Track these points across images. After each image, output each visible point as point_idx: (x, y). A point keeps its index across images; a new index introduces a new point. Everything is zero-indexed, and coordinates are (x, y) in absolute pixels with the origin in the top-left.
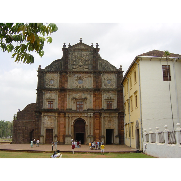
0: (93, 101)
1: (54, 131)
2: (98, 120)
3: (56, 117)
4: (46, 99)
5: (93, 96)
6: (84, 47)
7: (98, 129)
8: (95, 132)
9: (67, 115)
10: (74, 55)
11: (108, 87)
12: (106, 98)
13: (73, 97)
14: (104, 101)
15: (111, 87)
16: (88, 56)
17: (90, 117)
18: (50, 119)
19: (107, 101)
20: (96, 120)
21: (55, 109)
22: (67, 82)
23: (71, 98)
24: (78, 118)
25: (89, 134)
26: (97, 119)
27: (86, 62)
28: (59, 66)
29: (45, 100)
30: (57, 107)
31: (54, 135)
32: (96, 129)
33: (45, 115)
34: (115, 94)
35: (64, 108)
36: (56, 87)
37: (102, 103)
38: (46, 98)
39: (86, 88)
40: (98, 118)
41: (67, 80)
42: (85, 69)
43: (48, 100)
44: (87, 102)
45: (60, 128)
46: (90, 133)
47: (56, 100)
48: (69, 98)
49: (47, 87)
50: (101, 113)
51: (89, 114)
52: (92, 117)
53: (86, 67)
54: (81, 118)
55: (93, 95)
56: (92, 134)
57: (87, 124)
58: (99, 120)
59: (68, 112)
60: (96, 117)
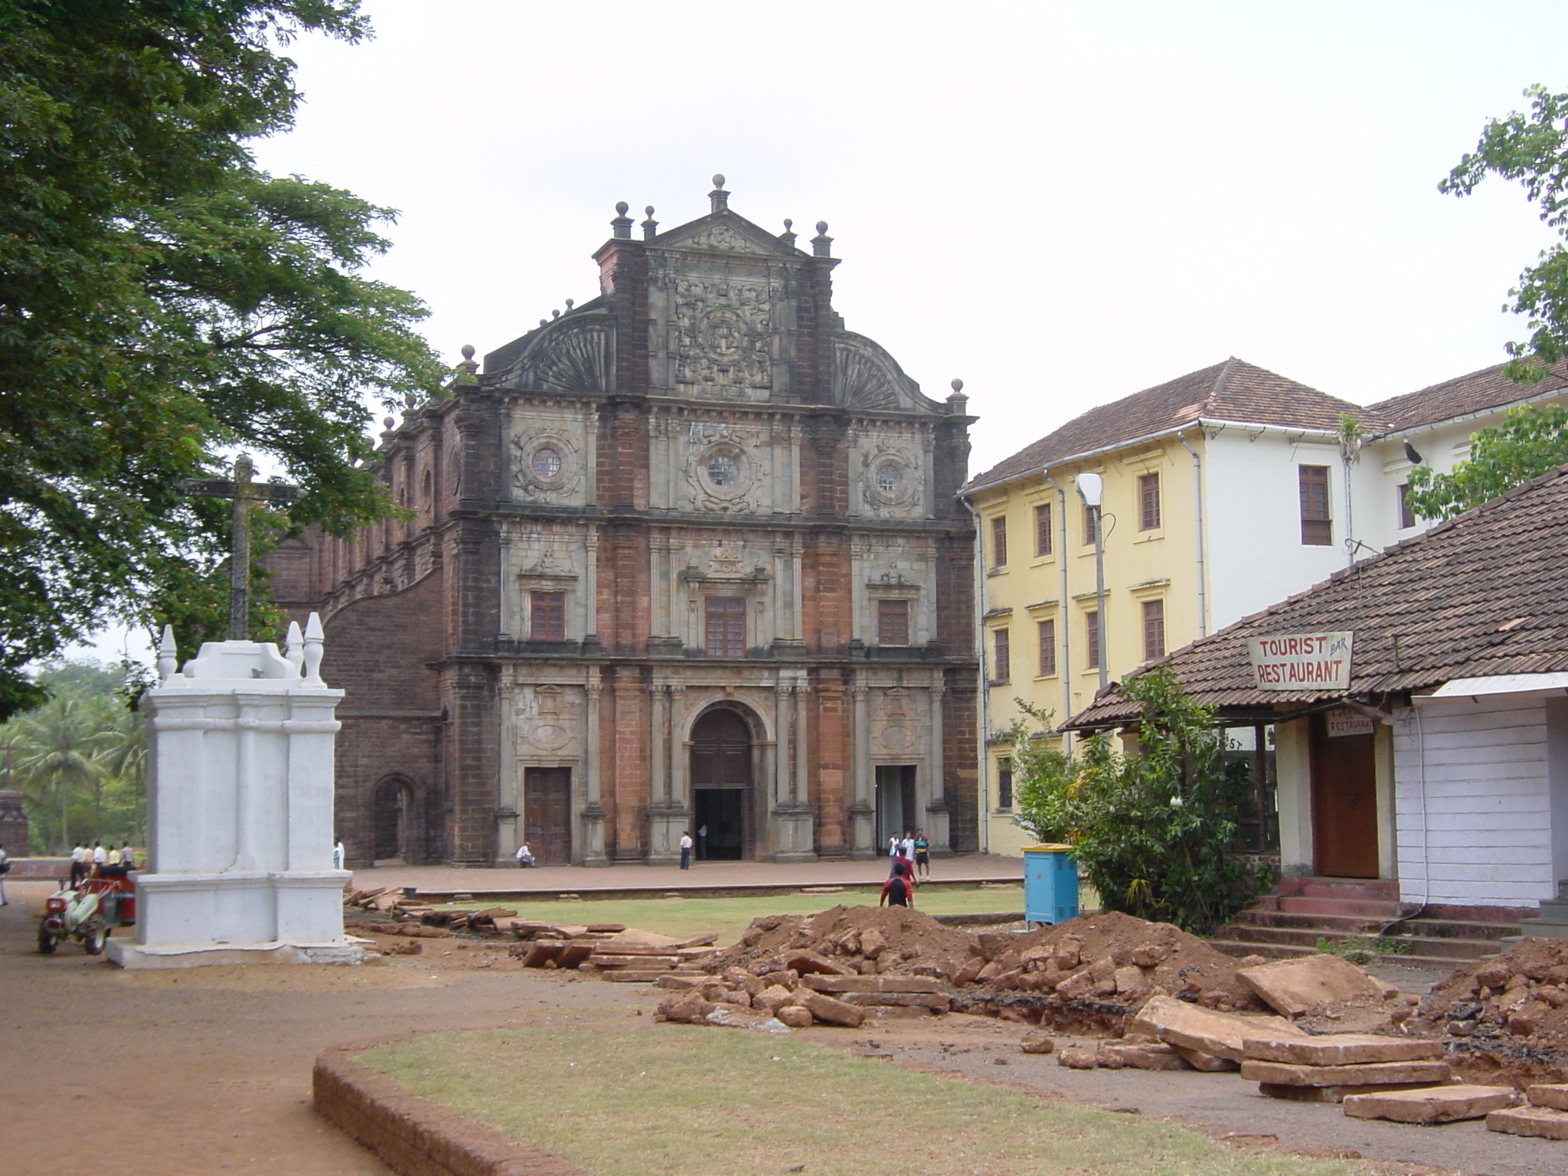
0: (804, 598)
1: (575, 780)
2: (835, 710)
3: (594, 696)
4: (521, 577)
5: (804, 566)
6: (739, 244)
7: (835, 767)
8: (819, 783)
9: (658, 682)
10: (680, 289)
11: (884, 513)
12: (877, 578)
13: (683, 568)
14: (866, 594)
15: (899, 513)
16: (766, 307)
17: (794, 693)
18: (549, 704)
19: (881, 595)
20: (825, 709)
21: (580, 640)
22: (647, 467)
23: (674, 576)
24: (719, 697)
25: (784, 795)
26: (829, 705)
27: (758, 345)
28: (589, 362)
29: (514, 586)
30: (592, 631)
31: (577, 806)
32: (826, 767)
33: (521, 680)
34: (922, 558)
35: (634, 636)
36: (577, 501)
37: (850, 609)
38: (515, 571)
39: (760, 511)
40: (836, 698)
41: (647, 458)
42: (749, 391)
43: (534, 585)
44: (767, 600)
45: (618, 763)
46: (794, 791)
47: (580, 587)
48: (665, 575)
49: (518, 494)
50: (853, 671)
51: (784, 673)
52: (801, 697)
53: (758, 378)
54: (739, 697)
55: (805, 556)
56: (803, 796)
57: (770, 737)
58: (840, 713)
59: (664, 664)
60: (822, 694)
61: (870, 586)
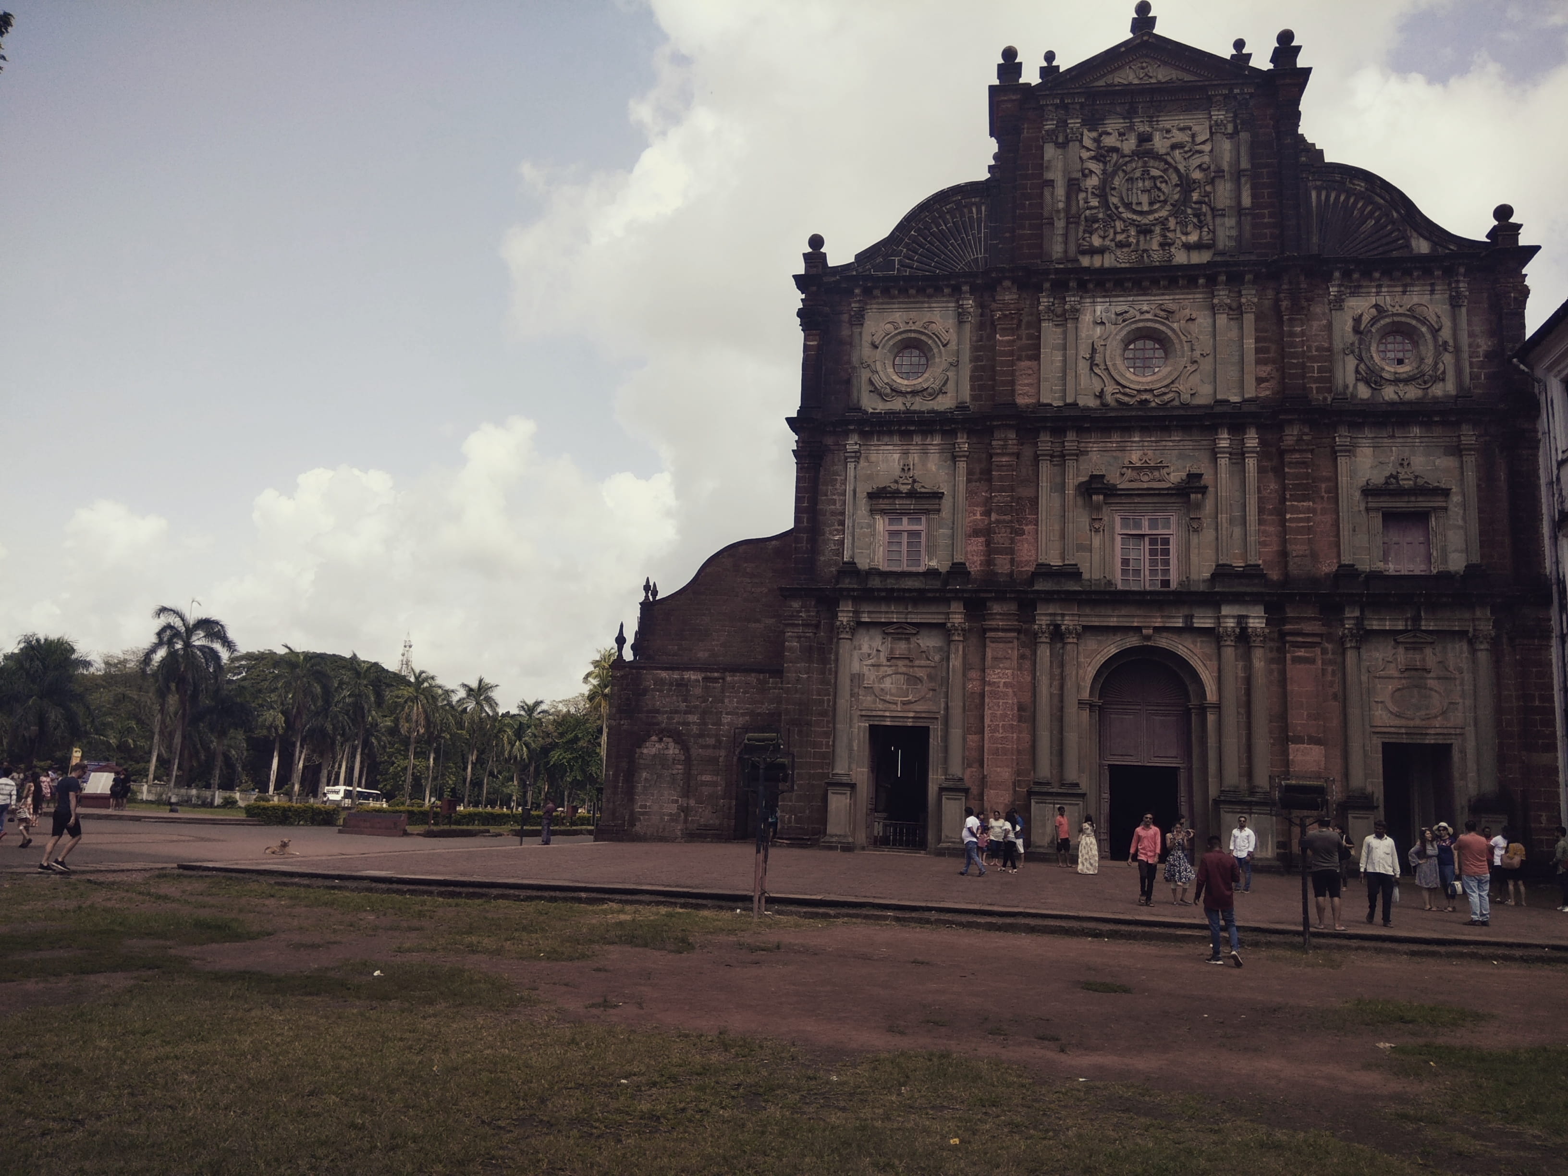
0: (1261, 511)
1: (933, 743)
2: (1311, 661)
3: (956, 637)
4: (871, 496)
5: (1261, 470)
7: (1312, 740)
8: (1287, 763)
9: (1042, 621)
11: (1389, 393)
12: (1378, 478)
14: (1362, 502)
15: (1413, 393)
16: (1207, 148)
17: (1243, 636)
18: (901, 647)
19: (1386, 503)
20: (1296, 660)
21: (944, 568)
22: (1037, 357)
25: (1233, 776)
28: (966, 240)
29: (863, 507)
30: (960, 558)
31: (936, 777)
32: (1299, 740)
33: (865, 618)
35: (1012, 561)
36: (944, 403)
37: (1336, 524)
38: (864, 489)
39: (1197, 401)
40: (1312, 645)
41: (1038, 347)
42: (1181, 254)
43: (886, 505)
44: (1206, 514)
45: (987, 721)
47: (946, 505)
48: (1059, 488)
49: (869, 401)
50: (1340, 608)
52: (1256, 642)
56: (1262, 780)
57: (1211, 696)
58: (1318, 664)
59: (1049, 597)
60: (1288, 638)
61: (1368, 492)
